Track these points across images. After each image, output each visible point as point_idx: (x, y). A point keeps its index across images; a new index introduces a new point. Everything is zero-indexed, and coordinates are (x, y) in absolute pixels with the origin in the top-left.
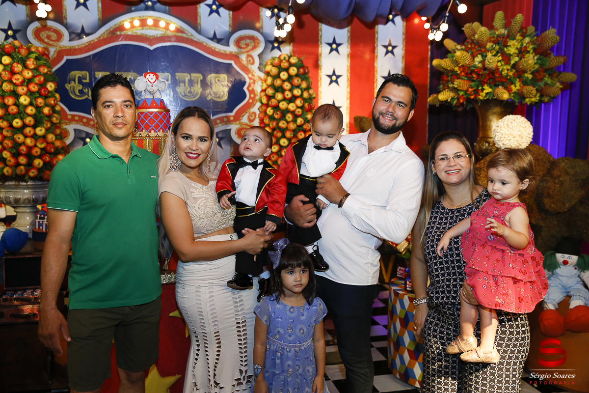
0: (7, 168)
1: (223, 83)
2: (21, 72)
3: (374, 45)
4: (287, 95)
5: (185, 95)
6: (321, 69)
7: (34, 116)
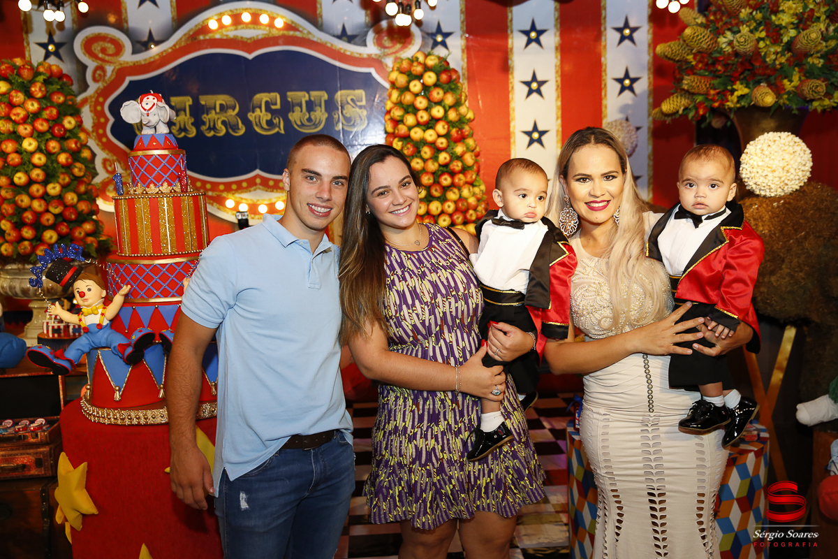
0: (6, 244)
1: (359, 104)
2: (23, 103)
3: (600, 29)
4: (422, 117)
5: (303, 125)
6: (512, 73)
7: (44, 168)
